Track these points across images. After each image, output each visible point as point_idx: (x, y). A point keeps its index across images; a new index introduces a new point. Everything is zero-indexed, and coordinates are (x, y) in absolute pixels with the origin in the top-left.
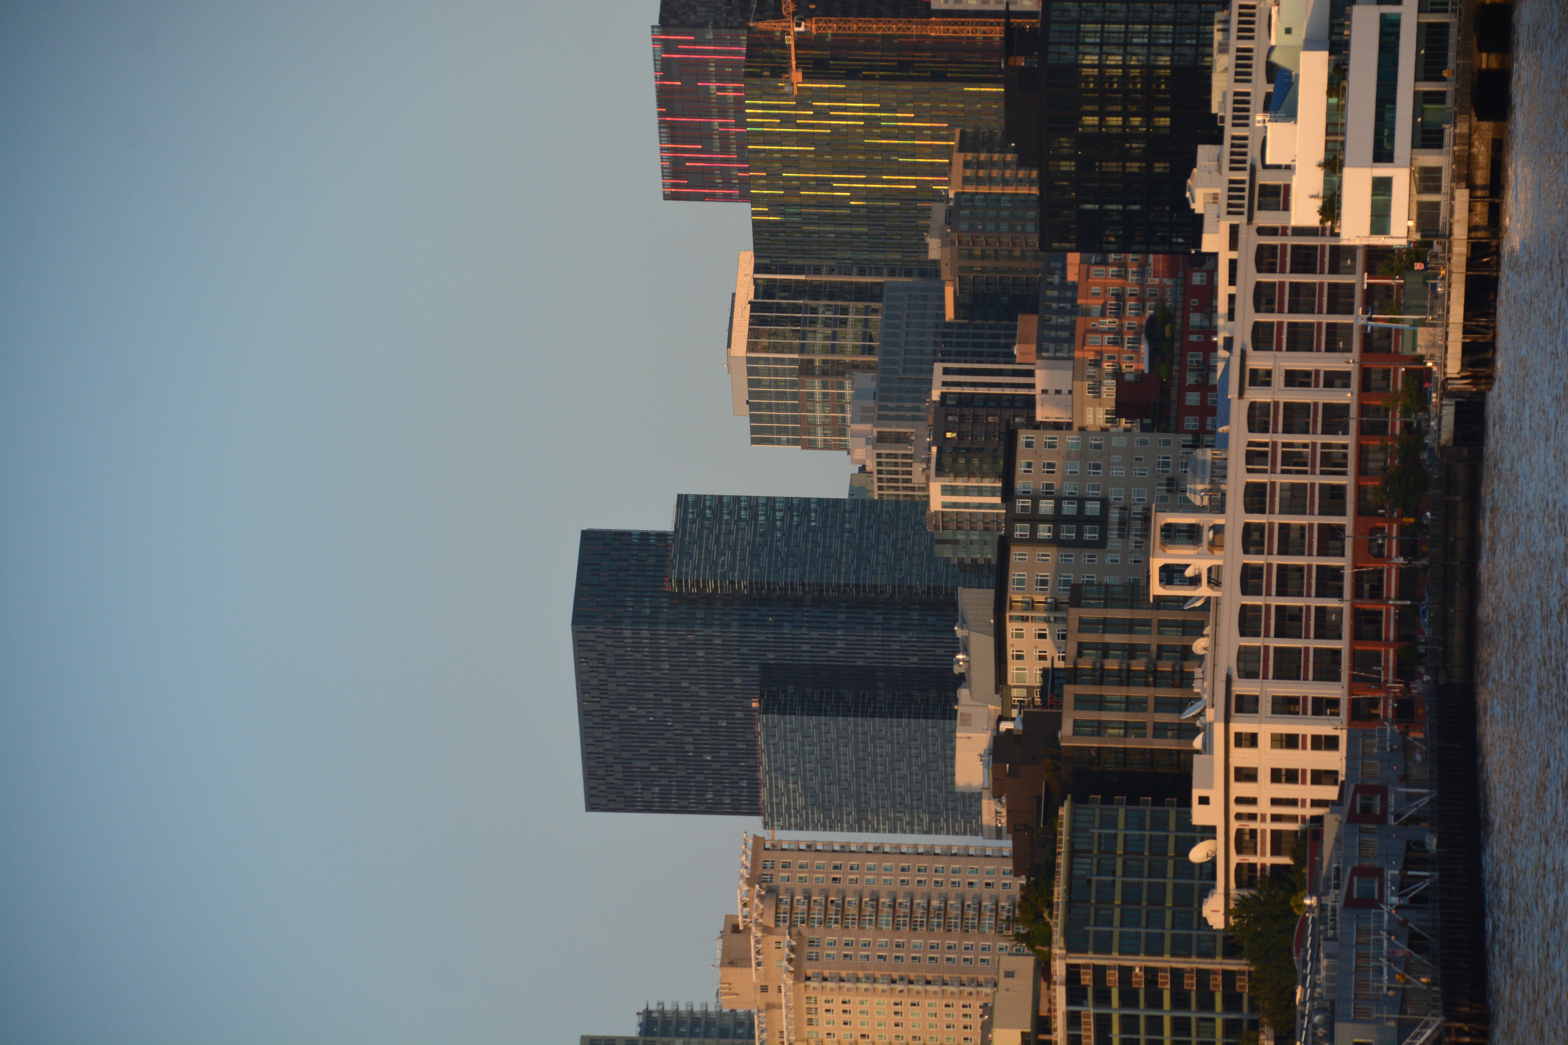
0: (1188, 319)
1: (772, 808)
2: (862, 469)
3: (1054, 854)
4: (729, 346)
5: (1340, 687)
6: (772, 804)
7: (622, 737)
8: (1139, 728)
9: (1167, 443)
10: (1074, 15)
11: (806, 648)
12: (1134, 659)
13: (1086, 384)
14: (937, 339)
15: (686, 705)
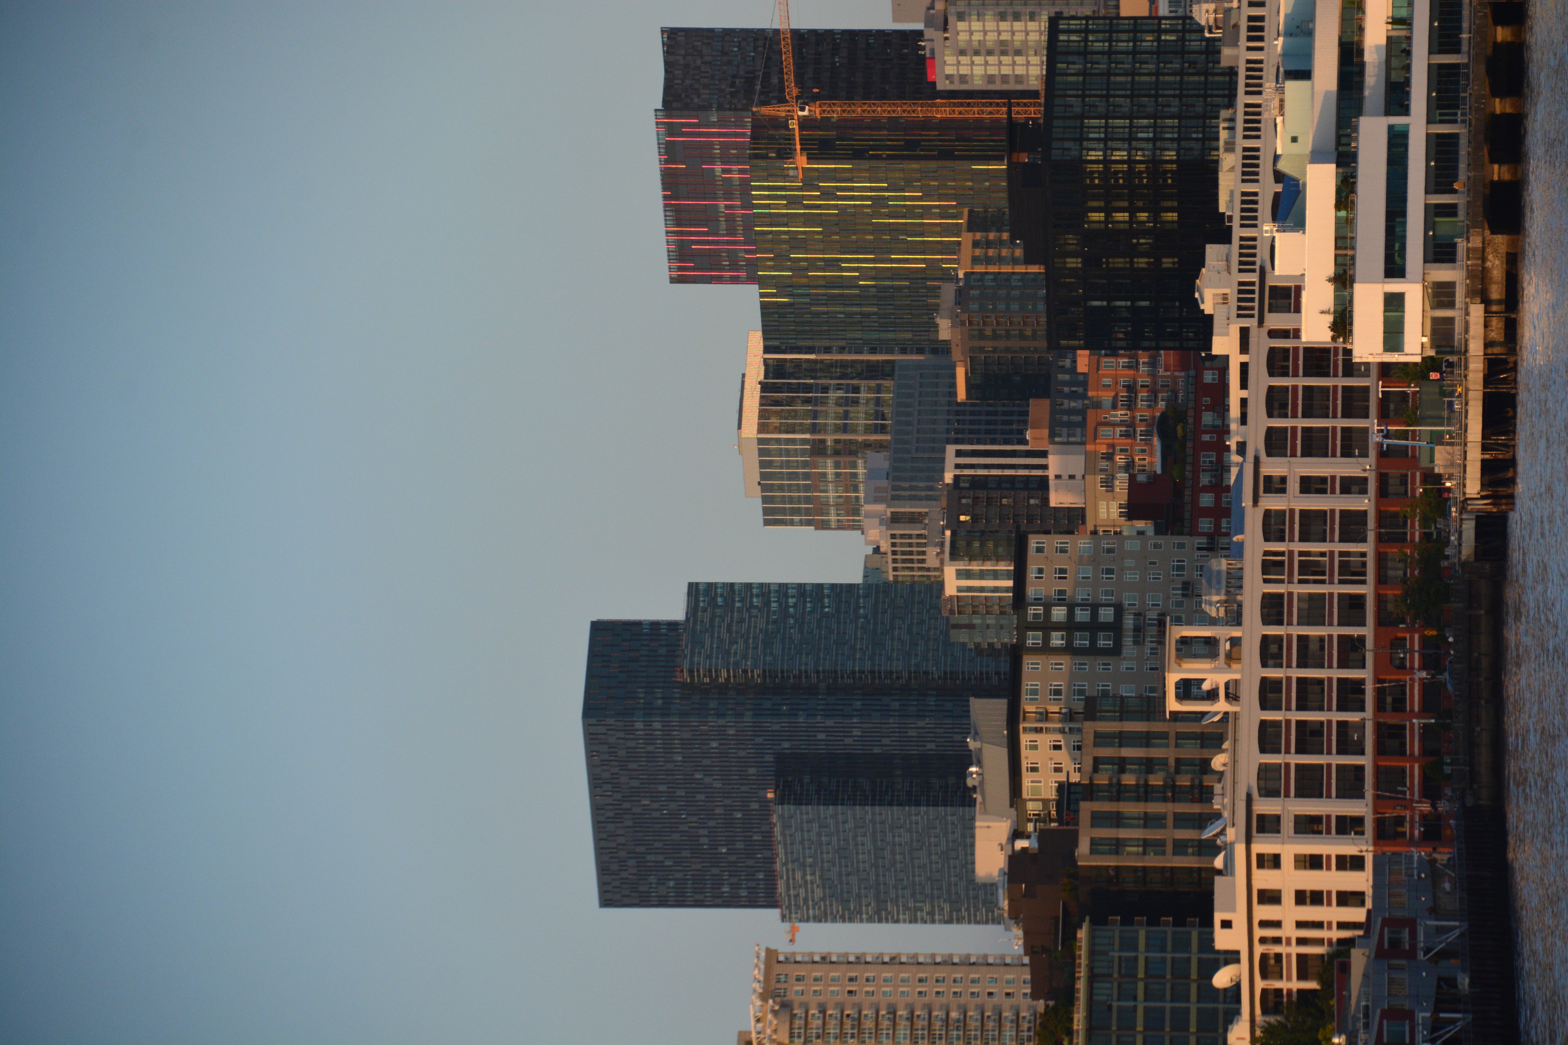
0: (1201, 418)
1: (790, 901)
2: (877, 550)
3: (1073, 979)
4: (740, 427)
5: (1364, 805)
6: (789, 896)
7: (635, 832)
8: (1158, 846)
9: (1181, 546)
10: (1078, 110)
11: (822, 736)
12: (1152, 773)
13: (1099, 478)
14: (950, 417)
15: (701, 797)
